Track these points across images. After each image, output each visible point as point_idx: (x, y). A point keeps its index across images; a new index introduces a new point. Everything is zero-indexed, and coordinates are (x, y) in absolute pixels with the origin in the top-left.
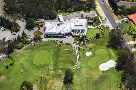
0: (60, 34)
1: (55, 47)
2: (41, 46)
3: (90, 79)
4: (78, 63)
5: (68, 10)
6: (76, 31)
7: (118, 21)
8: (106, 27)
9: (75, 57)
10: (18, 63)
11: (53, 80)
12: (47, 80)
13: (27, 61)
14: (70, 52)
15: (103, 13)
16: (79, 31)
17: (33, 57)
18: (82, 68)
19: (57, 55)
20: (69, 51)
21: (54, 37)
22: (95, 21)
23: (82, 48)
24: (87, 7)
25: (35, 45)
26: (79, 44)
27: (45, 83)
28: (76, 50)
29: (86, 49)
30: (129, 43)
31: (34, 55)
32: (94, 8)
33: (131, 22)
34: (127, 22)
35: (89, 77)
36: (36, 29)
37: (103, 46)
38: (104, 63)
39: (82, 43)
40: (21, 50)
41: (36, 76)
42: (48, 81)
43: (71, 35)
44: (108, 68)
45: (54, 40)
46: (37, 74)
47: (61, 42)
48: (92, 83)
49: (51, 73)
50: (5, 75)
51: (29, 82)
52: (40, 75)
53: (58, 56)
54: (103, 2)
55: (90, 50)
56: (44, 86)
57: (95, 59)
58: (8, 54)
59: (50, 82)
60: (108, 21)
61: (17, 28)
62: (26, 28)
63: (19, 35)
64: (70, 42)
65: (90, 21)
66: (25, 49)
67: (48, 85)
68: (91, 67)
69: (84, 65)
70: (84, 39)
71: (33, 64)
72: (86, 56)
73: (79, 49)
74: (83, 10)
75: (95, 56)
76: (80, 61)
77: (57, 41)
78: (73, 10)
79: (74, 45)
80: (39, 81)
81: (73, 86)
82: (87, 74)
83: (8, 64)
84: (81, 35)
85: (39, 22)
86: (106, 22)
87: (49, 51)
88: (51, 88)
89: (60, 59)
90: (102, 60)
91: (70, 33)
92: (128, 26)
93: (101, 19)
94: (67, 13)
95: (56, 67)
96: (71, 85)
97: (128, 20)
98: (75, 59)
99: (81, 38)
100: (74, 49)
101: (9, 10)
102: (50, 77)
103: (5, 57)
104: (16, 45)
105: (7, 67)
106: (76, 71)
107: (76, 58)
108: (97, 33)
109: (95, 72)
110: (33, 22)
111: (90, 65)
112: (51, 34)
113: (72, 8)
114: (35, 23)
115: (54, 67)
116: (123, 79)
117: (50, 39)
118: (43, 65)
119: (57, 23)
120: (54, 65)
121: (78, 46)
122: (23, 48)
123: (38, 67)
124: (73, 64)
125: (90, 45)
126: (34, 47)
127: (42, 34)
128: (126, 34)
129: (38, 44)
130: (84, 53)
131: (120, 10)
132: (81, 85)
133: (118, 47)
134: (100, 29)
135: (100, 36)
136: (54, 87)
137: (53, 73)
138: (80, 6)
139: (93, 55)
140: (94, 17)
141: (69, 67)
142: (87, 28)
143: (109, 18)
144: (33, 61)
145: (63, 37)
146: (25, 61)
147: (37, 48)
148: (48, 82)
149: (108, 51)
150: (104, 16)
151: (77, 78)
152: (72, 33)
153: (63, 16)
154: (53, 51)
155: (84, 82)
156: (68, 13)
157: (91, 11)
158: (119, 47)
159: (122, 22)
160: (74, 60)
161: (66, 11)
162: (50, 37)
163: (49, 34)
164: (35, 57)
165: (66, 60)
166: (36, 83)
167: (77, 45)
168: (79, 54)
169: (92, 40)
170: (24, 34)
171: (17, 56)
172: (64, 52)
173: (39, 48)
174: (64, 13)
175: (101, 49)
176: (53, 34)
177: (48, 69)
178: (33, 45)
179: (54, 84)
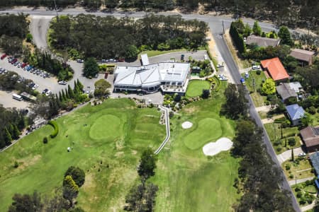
0: (140, 87)
1: (130, 110)
2: (106, 107)
3: (184, 169)
4: (168, 140)
5: (159, 46)
6: (168, 83)
7: (244, 70)
8: (221, 79)
9: (162, 130)
10: (64, 134)
11: (122, 168)
12: (110, 167)
13: (80, 131)
14: (155, 120)
15: (219, 55)
16: (174, 83)
17: (91, 125)
18: (172, 148)
19: (132, 125)
20: (153, 118)
21: (130, 92)
22: (204, 68)
23: (177, 114)
24: (192, 43)
25: (95, 104)
26: (172, 106)
27: (107, 173)
28: (166, 117)
29: (183, 116)
30: (257, 109)
31: (93, 122)
32: (205, 45)
33: (265, 72)
34: (258, 73)
35: (184, 165)
36: (101, 76)
37: (213, 111)
38: (211, 143)
39: (177, 105)
40: (72, 112)
41: (93, 158)
42: (112, 169)
43: (160, 90)
44: (218, 152)
45: (129, 98)
46: (94, 156)
47: (141, 102)
48: (188, 176)
49: (118, 154)
50: (40, 154)
51: (78, 168)
52: (100, 157)
53: (133, 127)
54: (221, 35)
55: (190, 118)
56: (104, 176)
57: (198, 134)
58: (49, 118)
59: (115, 170)
60: (226, 69)
61: (67, 74)
62: (84, 75)
63: (69, 86)
64: (157, 102)
65: (194, 68)
66: (78, 111)
67: (112, 176)
68: (188, 149)
69: (177, 145)
70: (182, 98)
71: (89, 138)
72: (182, 128)
73: (171, 115)
74: (185, 48)
75: (198, 129)
76: (171, 136)
77: (135, 99)
78: (168, 47)
79: (163, 109)
80: (98, 167)
81: (154, 180)
82: (180, 160)
83: (48, 136)
84: (177, 91)
85: (108, 65)
86: (222, 70)
87: (119, 117)
88: (117, 181)
89: (136, 131)
90: (209, 137)
91: (159, 86)
92: (260, 79)
93: (215, 65)
94: (157, 51)
95: (128, 146)
96: (152, 177)
97: (261, 70)
98: (162, 132)
99: (177, 96)
100: (163, 115)
101: (58, 43)
102: (116, 162)
103: (43, 123)
104: (64, 103)
105: (45, 141)
106: (162, 154)
107: (165, 131)
108: (205, 89)
109: (194, 156)
110: (97, 65)
111: (186, 144)
112: (124, 87)
113: (165, 44)
114: (99, 67)
115: (125, 145)
116: (242, 172)
117: (122, 96)
118: (106, 141)
119: (137, 69)
120: (126, 142)
121: (169, 110)
122: (75, 110)
123: (97, 144)
124: (158, 141)
125: (191, 110)
126: (94, 108)
127: (109, 86)
128: (256, 93)
129: (101, 102)
130: (178, 124)
131: (248, 50)
132: (169, 179)
133: (238, 115)
134: (211, 82)
135: (210, 95)
136: (121, 179)
137: (122, 155)
138: (179, 40)
139: (193, 128)
140: (202, 61)
141: (151, 146)
142: (188, 80)
143: (229, 64)
144: (90, 133)
145: (145, 93)
146: (77, 131)
147: (100, 110)
148: (112, 171)
149: (221, 122)
150: (220, 60)
151: (162, 167)
152: (162, 87)
153: (149, 56)
154: (126, 117)
155: (174, 174)
156: (159, 52)
157: (198, 49)
158: (240, 115)
159: (250, 72)
160: (161, 134)
161: (155, 48)
162: (123, 92)
163: (121, 87)
164: (95, 124)
165: (146, 134)
166: (91, 172)
168: (171, 124)
169: (195, 100)
170: (78, 85)
171: (64, 122)
172: (145, 119)
173: (103, 111)
174: (152, 52)
175: (209, 117)
176: (128, 87)
177: (114, 148)
178: (93, 104)
179: (121, 174)
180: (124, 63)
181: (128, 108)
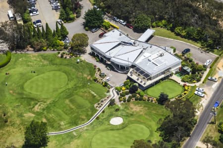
0: (109, 59)
2: (67, 65)
4: (84, 126)
6: (138, 69)
9: (90, 113)
10: (6, 71)
11: (14, 130)
12: (7, 123)
14: (93, 100)
17: (38, 75)
18: (79, 136)
19: (70, 95)
20: (94, 97)
23: (120, 105)
25: (62, 56)
26: (122, 95)
28: (106, 103)
29: (123, 110)
30: (198, 144)
31: (43, 73)
39: (127, 97)
40: (36, 54)
42: (8, 126)
45: (95, 66)
46: (7, 105)
47: (100, 76)
49: (28, 115)
52: (10, 109)
57: (117, 135)
58: (12, 49)
59: (8, 129)
61: (68, 14)
64: (114, 83)
65: (186, 68)
66: (42, 55)
68: (91, 145)
69: (87, 135)
70: (139, 90)
71: (22, 87)
72: (109, 121)
75: (121, 131)
76: (91, 124)
77: (99, 70)
79: (113, 93)
84: (139, 82)
86: (210, 85)
87: (70, 80)
90: (122, 144)
93: (208, 75)
95: (45, 112)
98: (87, 116)
99: (135, 86)
100: (106, 98)
102: (18, 122)
103: (3, 51)
106: (65, 137)
107: (92, 115)
111: (94, 140)
112: (98, 53)
113: (184, 29)
114: (103, 22)
115: (44, 110)
118: (32, 96)
120: (47, 107)
121: (116, 97)
122: (42, 53)
123: (21, 95)
124: (74, 123)
125: (136, 108)
126: (58, 61)
129: (68, 57)
130: (111, 115)
137: (30, 117)
141: (62, 123)
144: (28, 82)
145: (112, 69)
146: (21, 74)
147: (61, 64)
148: (5, 128)
152: (131, 70)
157: (213, 52)
160: (84, 117)
162: (96, 57)
163: (96, 51)
164: (42, 75)
165: (72, 109)
167: (118, 95)
168: (103, 112)
169: (148, 100)
171: (20, 59)
172: (86, 94)
173: (63, 67)
176: (101, 55)
177: (32, 107)
178: (60, 55)
179: (9, 136)
180: (131, 30)
181: (85, 75)
